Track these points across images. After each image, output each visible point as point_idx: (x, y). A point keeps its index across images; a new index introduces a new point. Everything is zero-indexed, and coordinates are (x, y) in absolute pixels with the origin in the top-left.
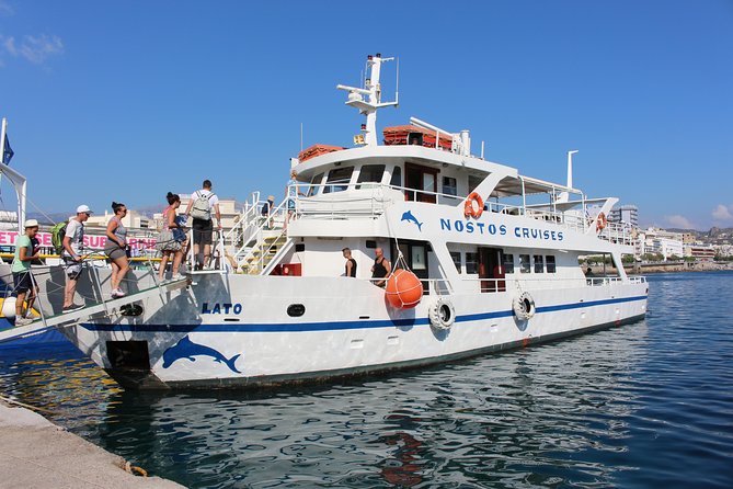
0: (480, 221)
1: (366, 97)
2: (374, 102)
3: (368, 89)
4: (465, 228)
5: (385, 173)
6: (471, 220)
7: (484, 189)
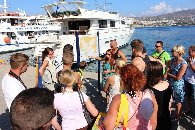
0: (25, 27)
1: (3, 6)
2: (5, 7)
3: (4, 5)
4: (21, 29)
5: (6, 21)
6: (23, 27)
7: (26, 22)
